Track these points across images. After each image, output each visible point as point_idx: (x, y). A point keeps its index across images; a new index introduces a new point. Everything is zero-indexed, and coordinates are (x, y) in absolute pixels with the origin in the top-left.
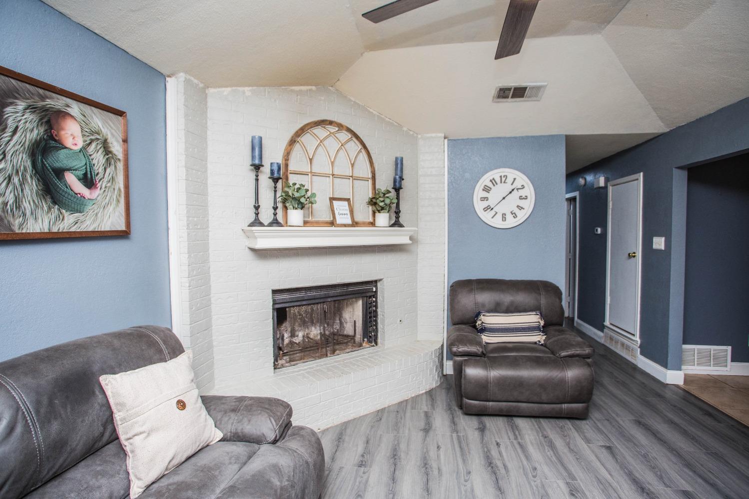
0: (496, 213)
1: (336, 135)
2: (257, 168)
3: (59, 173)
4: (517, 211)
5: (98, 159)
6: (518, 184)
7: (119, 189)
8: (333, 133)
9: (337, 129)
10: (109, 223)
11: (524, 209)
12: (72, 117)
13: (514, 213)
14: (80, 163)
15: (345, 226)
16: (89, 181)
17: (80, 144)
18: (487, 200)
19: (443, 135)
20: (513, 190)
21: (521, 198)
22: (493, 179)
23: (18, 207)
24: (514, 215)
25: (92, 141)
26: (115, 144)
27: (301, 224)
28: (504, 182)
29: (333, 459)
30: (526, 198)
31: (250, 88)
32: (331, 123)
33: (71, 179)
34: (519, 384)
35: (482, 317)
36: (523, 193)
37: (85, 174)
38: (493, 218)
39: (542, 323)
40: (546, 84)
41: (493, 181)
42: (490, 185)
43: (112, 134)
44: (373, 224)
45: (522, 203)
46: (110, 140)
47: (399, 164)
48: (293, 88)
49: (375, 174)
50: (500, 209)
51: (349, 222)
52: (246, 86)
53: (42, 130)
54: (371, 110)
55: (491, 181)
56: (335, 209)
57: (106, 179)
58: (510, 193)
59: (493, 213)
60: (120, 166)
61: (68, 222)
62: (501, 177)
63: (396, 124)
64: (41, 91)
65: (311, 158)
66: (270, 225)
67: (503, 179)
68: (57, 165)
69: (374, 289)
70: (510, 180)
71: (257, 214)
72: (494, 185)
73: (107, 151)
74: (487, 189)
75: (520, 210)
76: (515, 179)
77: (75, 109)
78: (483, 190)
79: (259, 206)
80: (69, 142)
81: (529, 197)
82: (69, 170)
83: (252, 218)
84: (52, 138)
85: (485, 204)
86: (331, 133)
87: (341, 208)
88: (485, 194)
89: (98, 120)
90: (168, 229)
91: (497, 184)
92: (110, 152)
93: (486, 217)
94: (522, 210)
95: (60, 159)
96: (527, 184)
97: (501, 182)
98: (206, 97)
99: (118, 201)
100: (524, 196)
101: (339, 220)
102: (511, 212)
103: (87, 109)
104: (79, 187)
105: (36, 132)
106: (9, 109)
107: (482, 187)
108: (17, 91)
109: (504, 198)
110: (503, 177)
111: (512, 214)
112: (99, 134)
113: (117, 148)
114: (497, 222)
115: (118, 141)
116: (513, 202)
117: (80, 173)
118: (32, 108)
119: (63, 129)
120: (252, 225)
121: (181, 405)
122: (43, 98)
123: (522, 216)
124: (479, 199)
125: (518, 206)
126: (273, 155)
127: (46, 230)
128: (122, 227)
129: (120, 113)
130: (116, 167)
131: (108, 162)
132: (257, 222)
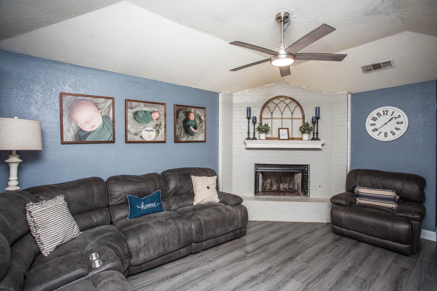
0: (381, 132)
1: (284, 101)
2: (249, 118)
3: (189, 126)
4: (395, 131)
5: (198, 121)
6: (396, 115)
7: (203, 129)
8: (282, 101)
9: (285, 99)
10: (200, 139)
11: (400, 130)
12: (192, 112)
13: (393, 132)
14: (193, 123)
15: (284, 140)
16: (195, 128)
17: (194, 118)
18: (374, 125)
19: (347, 92)
20: (392, 119)
21: (398, 123)
22: (379, 113)
23: (180, 135)
24: (393, 133)
25: (196, 117)
26: (202, 117)
27: (265, 139)
28: (386, 114)
29: (278, 239)
30: (402, 123)
31: (248, 90)
32: (281, 97)
33: (191, 128)
34: (360, 223)
35: (357, 188)
36: (399, 120)
37: (195, 126)
38: (378, 135)
39: (398, 197)
40: (392, 59)
41: (378, 114)
42: (377, 116)
43: (202, 114)
44: (301, 139)
45: (399, 126)
46: (201, 116)
47: (318, 110)
48: (265, 86)
49: (304, 116)
50: (383, 130)
51: (287, 138)
52: (246, 89)
53: (186, 117)
54: (303, 87)
55: (377, 114)
56: (280, 133)
57: (200, 127)
58: (390, 120)
59: (378, 132)
60: (204, 123)
61: (190, 138)
62: (384, 111)
63: (318, 91)
64: (186, 108)
65: (272, 112)
66: (253, 139)
67: (385, 113)
68: (188, 125)
69: (306, 169)
70: (390, 113)
71: (249, 135)
72: (379, 117)
73: (200, 119)
74: (374, 119)
75: (398, 130)
76: (393, 112)
77: (193, 110)
78: (372, 120)
79: (249, 132)
80: (191, 119)
81: (404, 122)
82: (191, 125)
83: (247, 137)
84: (187, 118)
85: (373, 127)
86: (281, 101)
87: (284, 132)
88: (373, 122)
89: (198, 112)
90: (219, 140)
91: (381, 116)
92: (201, 119)
93: (374, 135)
94: (399, 130)
95: (189, 123)
96: (403, 114)
97: (384, 115)
98: (232, 96)
99: (203, 132)
100: (400, 122)
101: (281, 137)
102: (391, 132)
103: (195, 109)
104: (193, 130)
105: (184, 117)
106: (180, 113)
107: (371, 118)
108: (181, 109)
109: (386, 124)
110: (385, 111)
111: (392, 133)
112: (198, 115)
113: (203, 118)
114: (381, 138)
115: (203, 116)
116: (392, 125)
117: (193, 126)
118: (184, 112)
119: (190, 116)
120: (247, 139)
121: (208, 188)
122: (186, 109)
123: (398, 134)
124: (369, 125)
125: (396, 128)
126: (256, 113)
127: (185, 140)
128: (203, 140)
129: (204, 108)
130: (202, 123)
131: (200, 122)
132: (249, 138)
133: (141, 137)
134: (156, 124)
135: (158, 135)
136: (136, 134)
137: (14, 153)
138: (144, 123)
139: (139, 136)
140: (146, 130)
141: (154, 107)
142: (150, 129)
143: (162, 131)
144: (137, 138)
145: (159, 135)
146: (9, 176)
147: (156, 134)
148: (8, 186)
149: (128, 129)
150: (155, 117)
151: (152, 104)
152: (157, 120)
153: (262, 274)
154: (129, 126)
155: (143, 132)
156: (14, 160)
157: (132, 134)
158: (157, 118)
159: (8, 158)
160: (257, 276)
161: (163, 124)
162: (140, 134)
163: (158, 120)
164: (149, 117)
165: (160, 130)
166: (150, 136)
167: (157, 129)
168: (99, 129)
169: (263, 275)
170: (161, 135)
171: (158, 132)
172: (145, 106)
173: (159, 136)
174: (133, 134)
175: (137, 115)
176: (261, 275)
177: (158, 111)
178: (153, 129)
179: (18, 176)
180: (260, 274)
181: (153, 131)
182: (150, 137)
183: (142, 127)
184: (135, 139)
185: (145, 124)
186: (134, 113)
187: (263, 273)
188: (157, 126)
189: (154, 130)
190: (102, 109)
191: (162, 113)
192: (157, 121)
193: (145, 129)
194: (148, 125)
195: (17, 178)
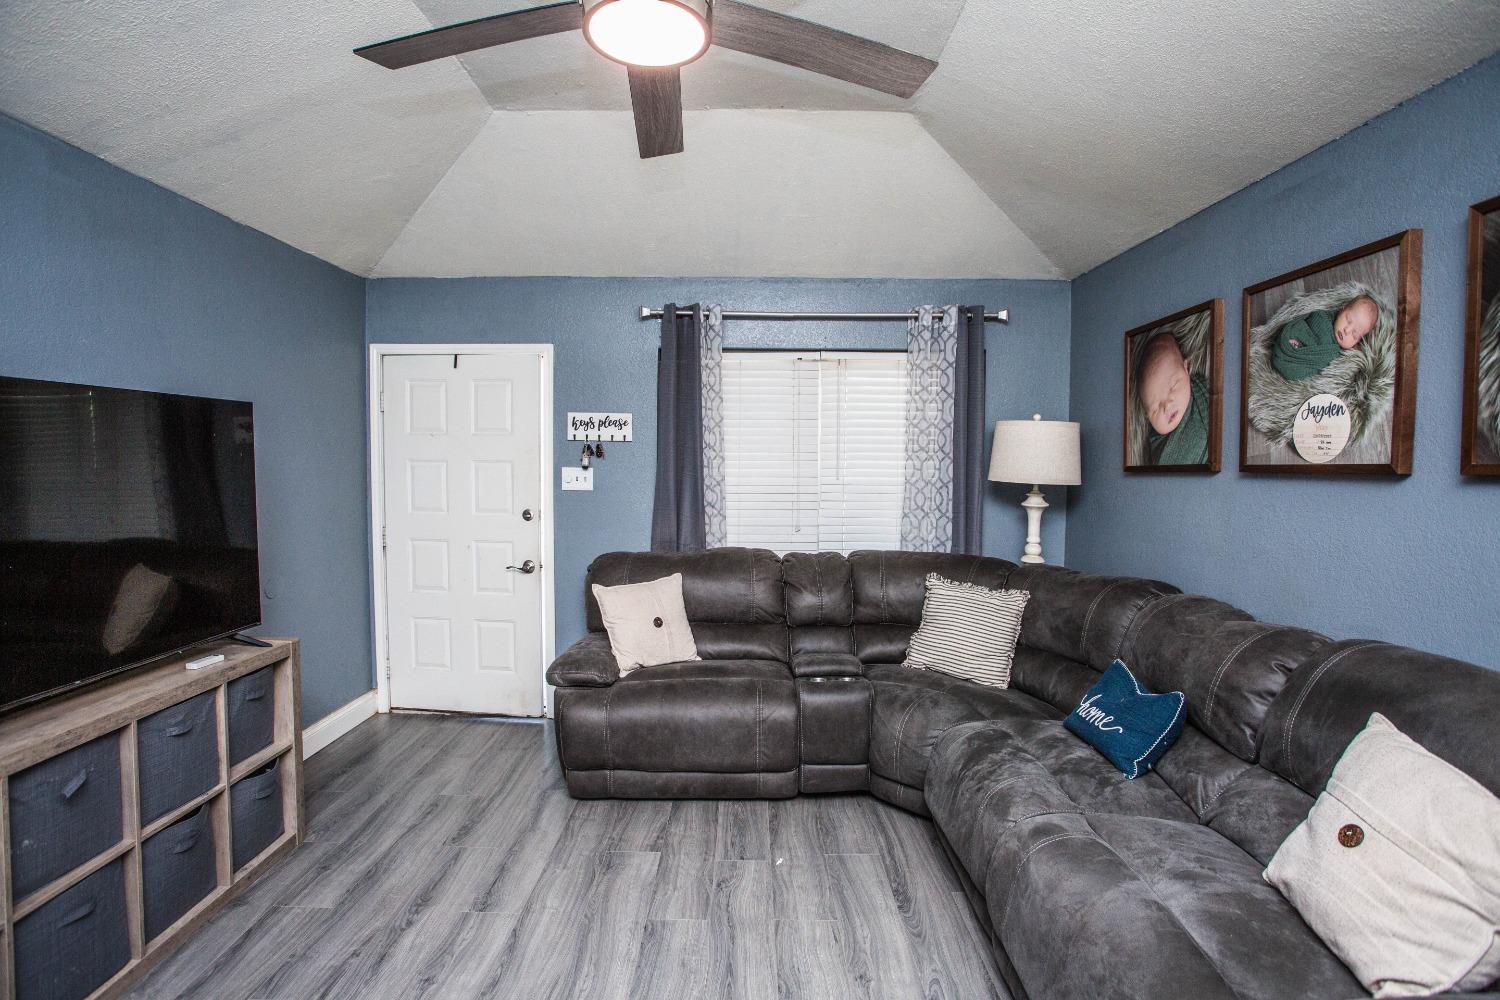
133: (1291, 445)
134: (1354, 367)
135: (1361, 431)
136: (1274, 434)
137: (1036, 489)
138: (1302, 378)
139: (1283, 442)
140: (1311, 410)
141: (1346, 279)
142: (1327, 405)
143: (1383, 407)
144: (1277, 454)
145: (1367, 432)
146: (1026, 535)
147: (1353, 426)
148: (1025, 554)
149: (1251, 415)
150: (1354, 331)
151: (1337, 270)
152: (1359, 346)
153: (404, 926)
154: (1253, 402)
155: (1298, 421)
156: (1035, 502)
157: (1261, 436)
158: (1360, 333)
159: (1026, 498)
160: (417, 912)
161: (1390, 360)
162: (1287, 432)
163: (1367, 347)
164: (1326, 338)
165: (1374, 400)
166: (1325, 439)
167: (1361, 395)
168: (1183, 426)
169: (397, 924)
170: (1380, 427)
171: (1362, 413)
172: (1309, 290)
173: (1365, 440)
174: (1265, 434)
175: (1279, 345)
176: (405, 921)
177: (1367, 296)
178: (1339, 402)
179: (1041, 536)
180: (410, 923)
181: (1338, 412)
182: (1324, 445)
183: (1295, 398)
184: (1268, 455)
185: (1308, 382)
186: (1271, 337)
187: (399, 930)
188: (1360, 382)
189: (1345, 408)
190: (1191, 352)
191: (1388, 299)
192: (1360, 354)
193: (1305, 406)
194: (1321, 382)
195: (1038, 540)
